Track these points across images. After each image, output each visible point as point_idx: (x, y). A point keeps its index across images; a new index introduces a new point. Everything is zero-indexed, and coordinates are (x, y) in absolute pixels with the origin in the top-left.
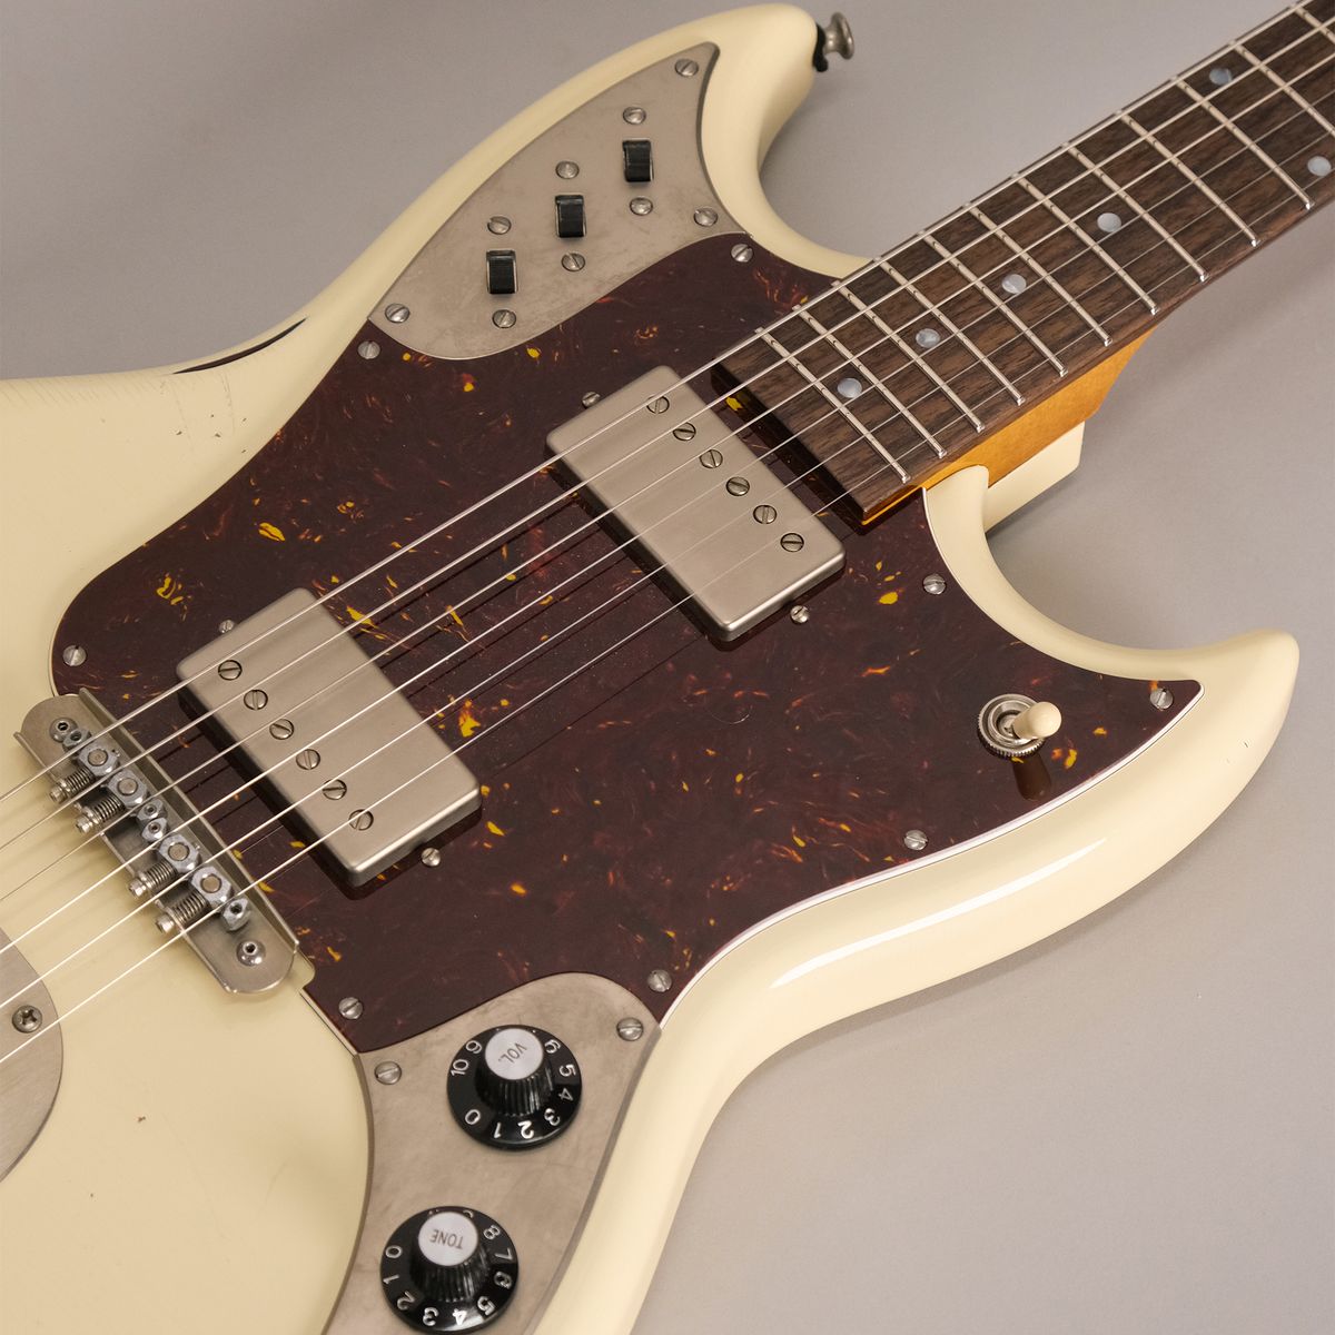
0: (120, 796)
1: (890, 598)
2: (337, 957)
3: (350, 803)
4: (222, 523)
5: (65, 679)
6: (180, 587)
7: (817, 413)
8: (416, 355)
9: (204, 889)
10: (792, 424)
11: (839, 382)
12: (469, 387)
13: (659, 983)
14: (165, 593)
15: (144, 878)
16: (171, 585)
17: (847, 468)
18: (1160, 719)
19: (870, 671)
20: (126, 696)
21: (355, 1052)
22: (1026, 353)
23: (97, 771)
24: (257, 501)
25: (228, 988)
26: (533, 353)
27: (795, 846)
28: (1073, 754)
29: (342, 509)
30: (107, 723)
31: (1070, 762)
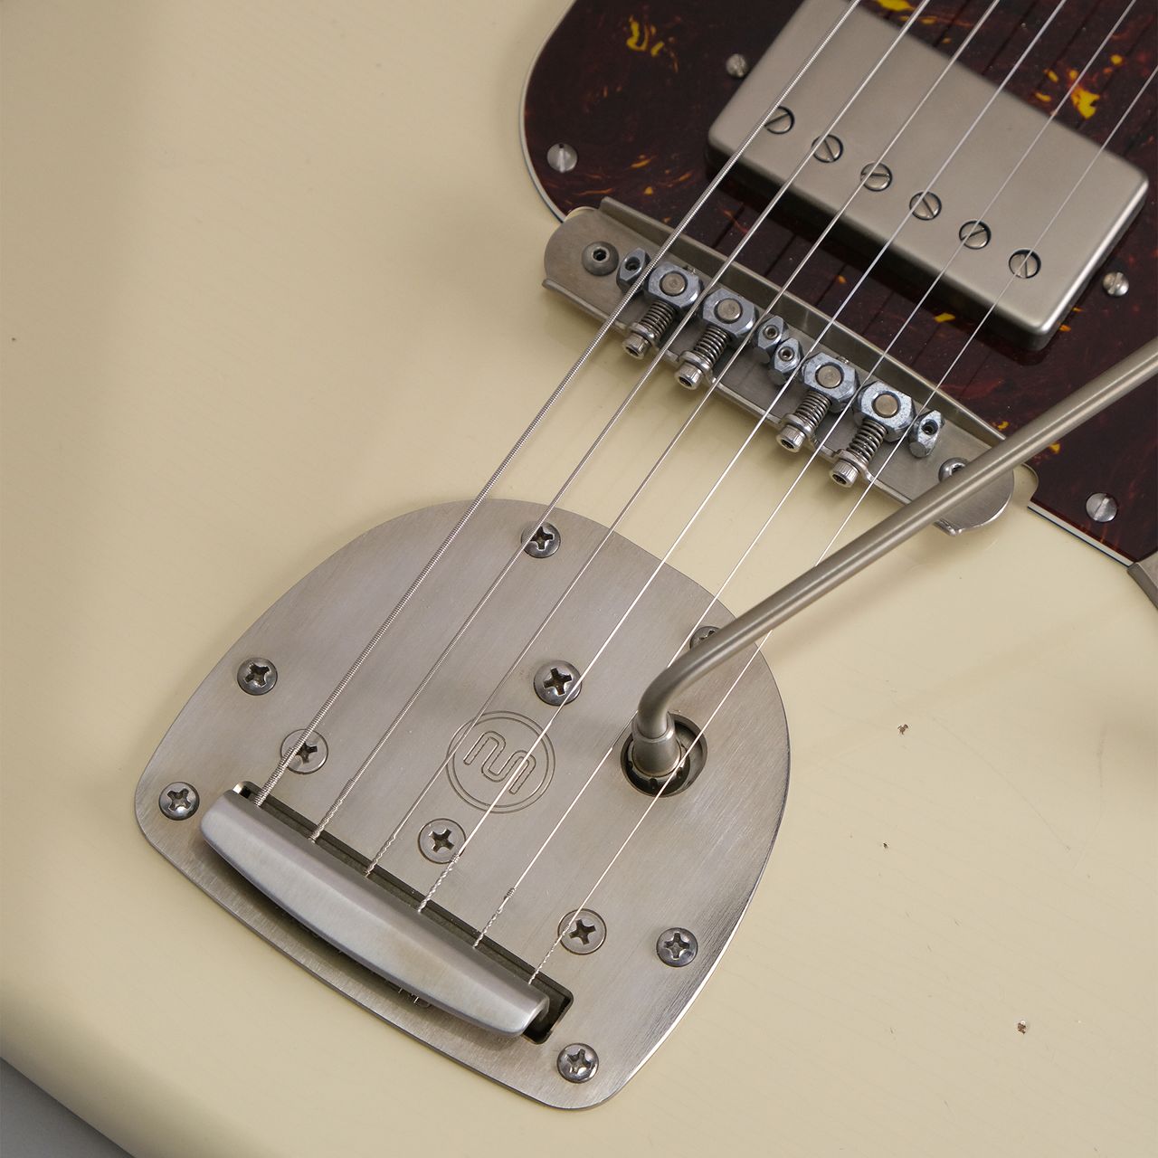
0: (724, 326)
6: (653, 30)
9: (880, 415)
14: (639, 43)
15: (798, 421)
16: (641, 31)
20: (649, 191)
21: (1129, 563)
23: (680, 302)
25: (952, 531)
30: (661, 238)
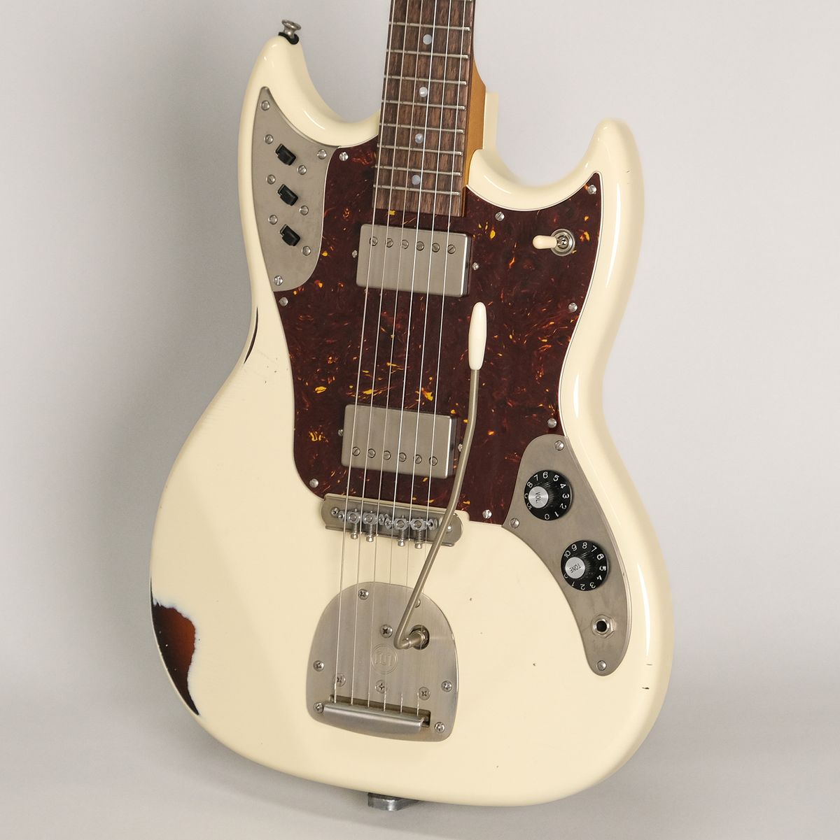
0: (370, 524)
1: (493, 234)
2: (469, 503)
3: (425, 460)
4: (305, 400)
5: (319, 492)
6: (316, 433)
7: (416, 199)
8: (297, 289)
9: (417, 527)
10: (413, 210)
11: (411, 181)
12: (321, 285)
13: (553, 423)
14: (315, 439)
16: (314, 435)
17: (441, 209)
18: (598, 196)
19: (510, 264)
20: (339, 481)
21: (501, 526)
22: (449, 114)
23: (357, 522)
24: (307, 384)
26: (325, 254)
27: (545, 343)
28: (586, 233)
29: (330, 362)
30: (345, 500)
31: (588, 238)
